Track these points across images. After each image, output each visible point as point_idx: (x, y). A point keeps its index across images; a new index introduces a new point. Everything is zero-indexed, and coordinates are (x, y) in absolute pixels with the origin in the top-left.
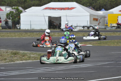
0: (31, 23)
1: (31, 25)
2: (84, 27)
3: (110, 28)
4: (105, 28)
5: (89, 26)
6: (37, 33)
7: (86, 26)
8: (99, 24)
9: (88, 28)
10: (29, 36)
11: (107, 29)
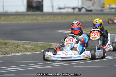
0: (3, 4)
1: (3, 6)
2: (74, 9)
3: (108, 10)
4: (102, 10)
5: (80, 7)
6: (14, 17)
7: (77, 8)
8: (93, 5)
9: (80, 10)
10: (4, 21)
11: (104, 11)
